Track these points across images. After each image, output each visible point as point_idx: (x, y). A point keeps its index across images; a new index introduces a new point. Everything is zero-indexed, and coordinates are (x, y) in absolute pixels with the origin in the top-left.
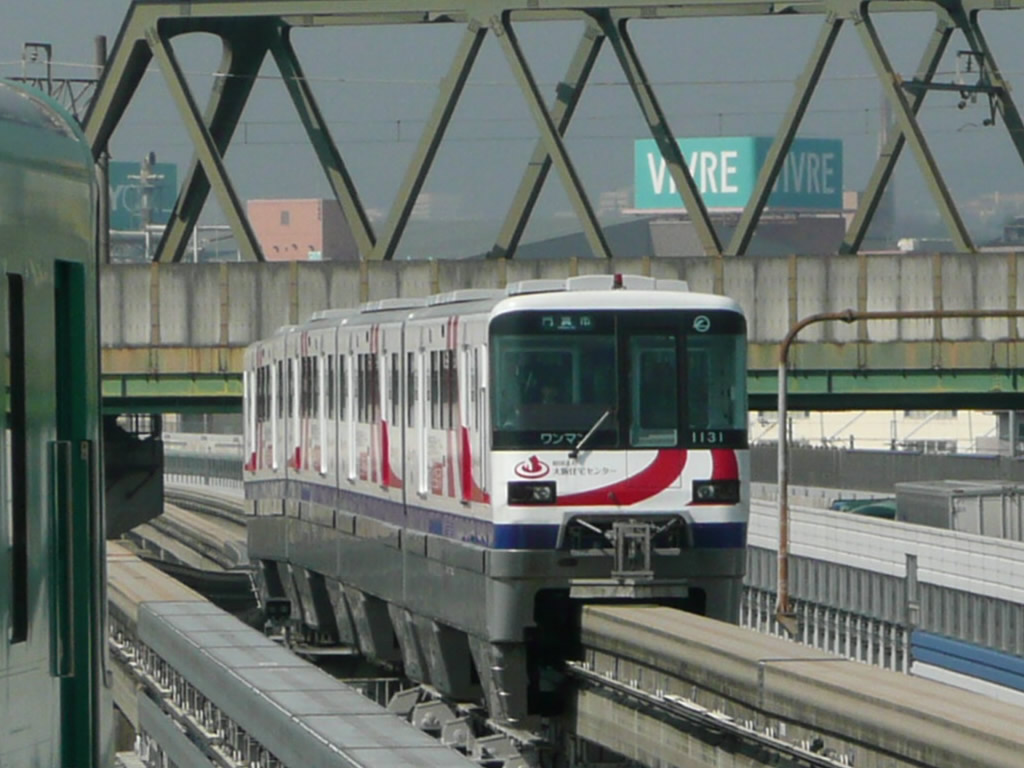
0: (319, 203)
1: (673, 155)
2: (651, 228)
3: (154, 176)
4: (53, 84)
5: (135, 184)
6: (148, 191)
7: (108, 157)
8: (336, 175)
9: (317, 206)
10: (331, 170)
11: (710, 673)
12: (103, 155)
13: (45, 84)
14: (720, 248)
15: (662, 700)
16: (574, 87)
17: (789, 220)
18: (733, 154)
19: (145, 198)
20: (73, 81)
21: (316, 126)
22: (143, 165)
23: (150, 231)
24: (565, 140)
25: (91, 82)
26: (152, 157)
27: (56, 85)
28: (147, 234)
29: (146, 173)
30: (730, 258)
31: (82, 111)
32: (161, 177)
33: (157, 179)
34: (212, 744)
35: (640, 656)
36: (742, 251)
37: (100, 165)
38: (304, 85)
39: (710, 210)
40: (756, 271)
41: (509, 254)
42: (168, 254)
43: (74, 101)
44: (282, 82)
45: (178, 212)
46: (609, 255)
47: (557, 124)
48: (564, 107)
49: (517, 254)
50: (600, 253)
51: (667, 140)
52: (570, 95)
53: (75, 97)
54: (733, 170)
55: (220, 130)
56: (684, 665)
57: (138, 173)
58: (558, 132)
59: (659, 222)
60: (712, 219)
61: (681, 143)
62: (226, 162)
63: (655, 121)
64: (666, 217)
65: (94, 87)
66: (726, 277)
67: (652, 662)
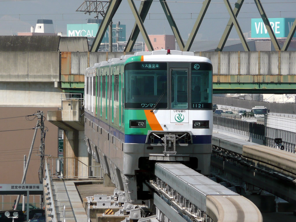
0: (164, 36)
1: (267, 23)
2: (256, 43)
3: (120, 28)
4: (97, 2)
5: (115, 30)
6: (118, 32)
7: (112, 23)
8: (174, 28)
9: (164, 37)
10: (172, 27)
11: (287, 166)
12: (111, 22)
13: (95, 2)
14: (280, 49)
15: (272, 173)
16: (240, 4)
17: (294, 41)
18: (279, 23)
19: (117, 34)
20: (102, 2)
21: (169, 15)
22: (117, 25)
23: (118, 43)
24: (237, 19)
25: (108, 2)
26: (119, 23)
27: (98, 3)
28: (118, 44)
29: (118, 27)
30: (282, 51)
31: (105, 10)
32: (122, 28)
33: (121, 29)
34: (151, 183)
35: (266, 161)
36: (286, 50)
37: (110, 25)
38: (165, 3)
39: (277, 38)
40: (290, 55)
41: (221, 50)
42: (128, 50)
43: (103, 7)
44: (160, 2)
45: (131, 38)
46: (249, 50)
47: (235, 14)
48: (237, 9)
49: (223, 50)
50: (246, 50)
51: (265, 19)
52: (239, 6)
53: (103, 6)
54: (278, 27)
55: (143, 15)
56: (279, 164)
57: (115, 27)
58: (235, 16)
59: (258, 41)
60: (277, 41)
61: (269, 19)
62: (144, 24)
63: (262, 13)
64: (260, 40)
65: (108, 4)
66: (282, 57)
67: (270, 163)
